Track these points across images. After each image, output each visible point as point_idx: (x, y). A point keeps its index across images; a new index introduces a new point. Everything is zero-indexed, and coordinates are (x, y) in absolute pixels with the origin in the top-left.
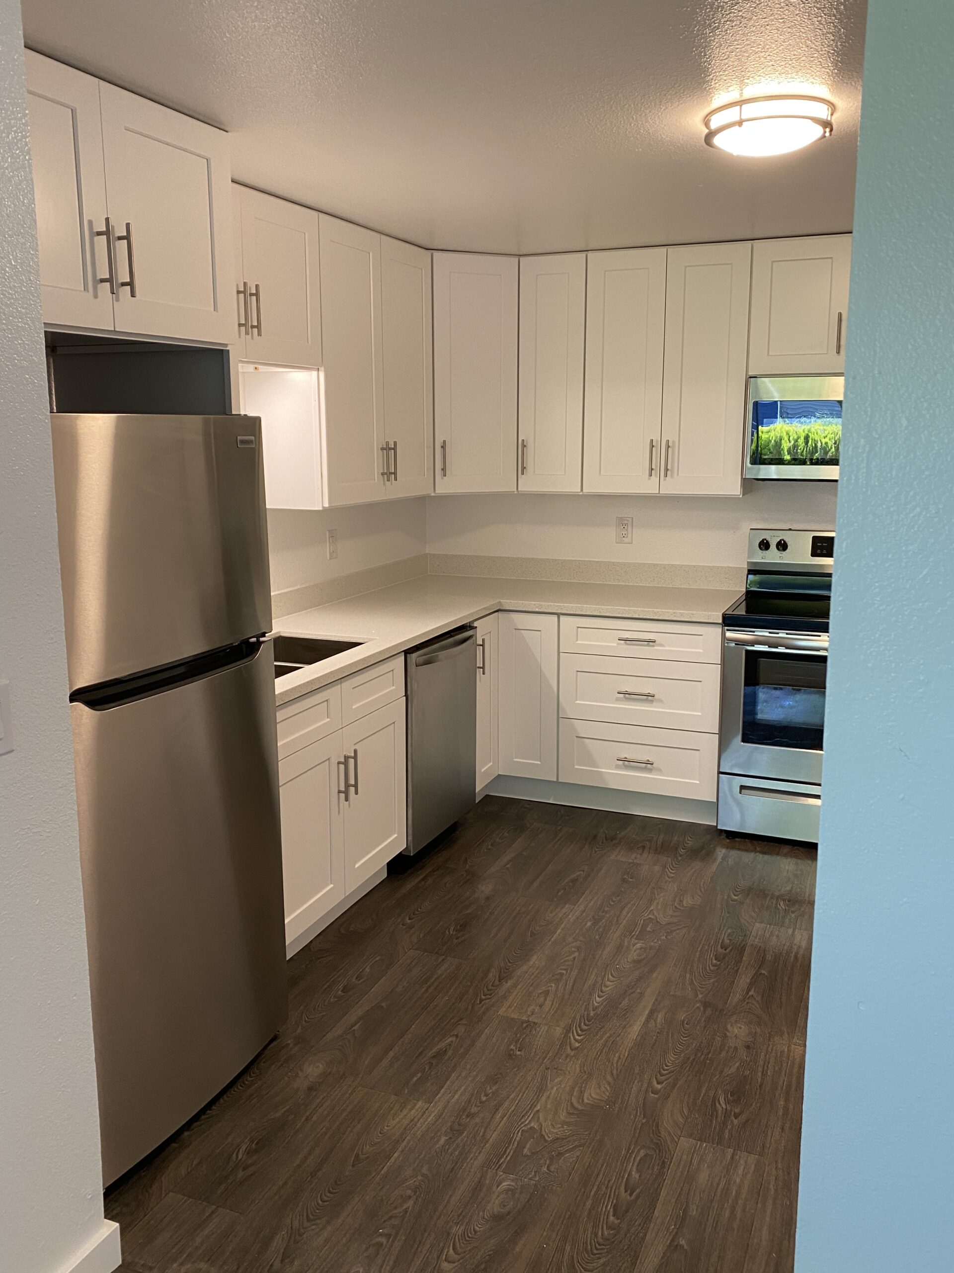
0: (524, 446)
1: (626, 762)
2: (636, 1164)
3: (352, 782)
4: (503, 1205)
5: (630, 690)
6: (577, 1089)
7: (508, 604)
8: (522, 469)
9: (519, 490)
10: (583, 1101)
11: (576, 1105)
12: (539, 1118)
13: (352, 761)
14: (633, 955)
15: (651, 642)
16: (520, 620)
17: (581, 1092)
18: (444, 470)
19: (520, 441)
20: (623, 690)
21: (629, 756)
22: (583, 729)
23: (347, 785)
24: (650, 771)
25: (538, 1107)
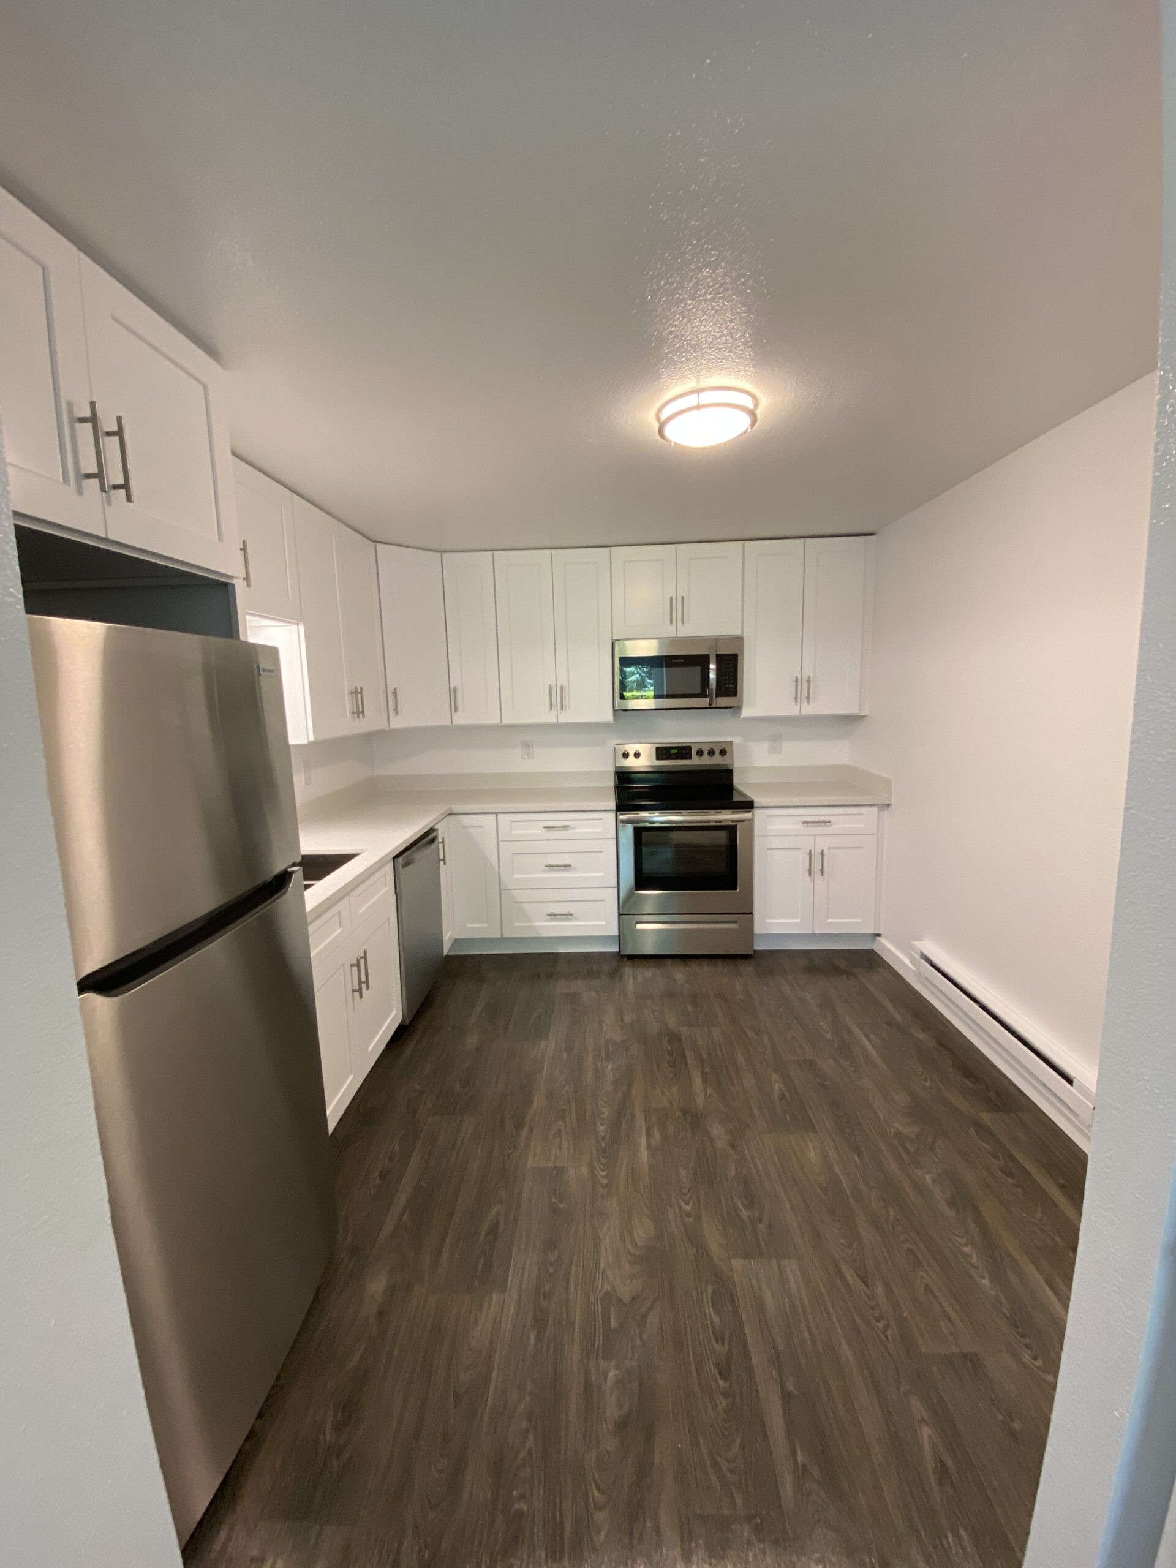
0: (455, 691)
1: (553, 916)
2: (710, 1304)
3: (363, 979)
4: (620, 1406)
5: (553, 863)
6: (625, 1232)
7: (458, 808)
8: (454, 708)
9: (453, 723)
10: (636, 1244)
11: (632, 1251)
12: (608, 1278)
13: (362, 962)
14: (610, 1077)
15: (566, 827)
16: (466, 820)
17: (631, 1235)
18: (396, 710)
19: (452, 687)
20: (547, 864)
21: (556, 911)
22: (519, 895)
23: (360, 982)
24: (570, 920)
25: (602, 1265)
